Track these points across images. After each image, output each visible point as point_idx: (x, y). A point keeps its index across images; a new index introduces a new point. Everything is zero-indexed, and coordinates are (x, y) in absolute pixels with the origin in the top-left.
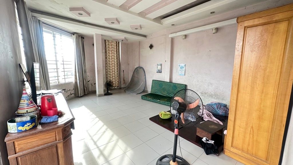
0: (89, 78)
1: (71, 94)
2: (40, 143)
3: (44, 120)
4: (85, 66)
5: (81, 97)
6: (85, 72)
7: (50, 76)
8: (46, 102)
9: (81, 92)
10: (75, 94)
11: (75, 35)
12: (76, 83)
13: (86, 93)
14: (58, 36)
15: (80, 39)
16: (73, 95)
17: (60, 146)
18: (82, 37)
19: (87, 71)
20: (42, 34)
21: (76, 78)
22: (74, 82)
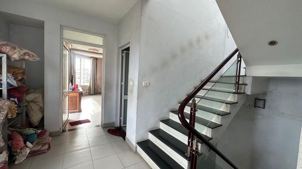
0: (99, 84)
1: (87, 92)
2: (73, 95)
3: (75, 90)
4: (97, 76)
5: (92, 95)
6: (97, 80)
7: (76, 76)
8: (76, 86)
9: (92, 92)
10: (89, 93)
11: (92, 58)
12: (90, 86)
13: (96, 93)
14: (83, 59)
15: (95, 60)
16: (88, 93)
17: (78, 98)
18: (96, 59)
19: (98, 79)
20: (75, 59)
21: (90, 83)
22: (89, 86)
